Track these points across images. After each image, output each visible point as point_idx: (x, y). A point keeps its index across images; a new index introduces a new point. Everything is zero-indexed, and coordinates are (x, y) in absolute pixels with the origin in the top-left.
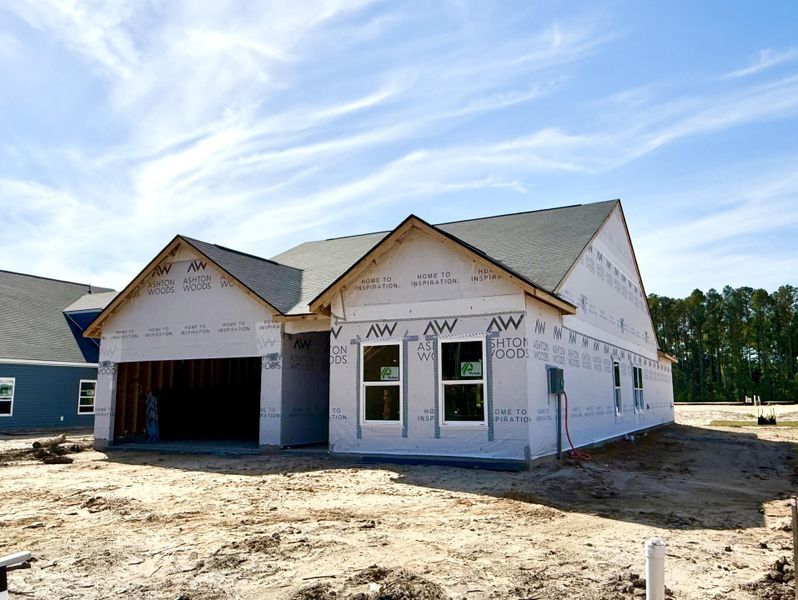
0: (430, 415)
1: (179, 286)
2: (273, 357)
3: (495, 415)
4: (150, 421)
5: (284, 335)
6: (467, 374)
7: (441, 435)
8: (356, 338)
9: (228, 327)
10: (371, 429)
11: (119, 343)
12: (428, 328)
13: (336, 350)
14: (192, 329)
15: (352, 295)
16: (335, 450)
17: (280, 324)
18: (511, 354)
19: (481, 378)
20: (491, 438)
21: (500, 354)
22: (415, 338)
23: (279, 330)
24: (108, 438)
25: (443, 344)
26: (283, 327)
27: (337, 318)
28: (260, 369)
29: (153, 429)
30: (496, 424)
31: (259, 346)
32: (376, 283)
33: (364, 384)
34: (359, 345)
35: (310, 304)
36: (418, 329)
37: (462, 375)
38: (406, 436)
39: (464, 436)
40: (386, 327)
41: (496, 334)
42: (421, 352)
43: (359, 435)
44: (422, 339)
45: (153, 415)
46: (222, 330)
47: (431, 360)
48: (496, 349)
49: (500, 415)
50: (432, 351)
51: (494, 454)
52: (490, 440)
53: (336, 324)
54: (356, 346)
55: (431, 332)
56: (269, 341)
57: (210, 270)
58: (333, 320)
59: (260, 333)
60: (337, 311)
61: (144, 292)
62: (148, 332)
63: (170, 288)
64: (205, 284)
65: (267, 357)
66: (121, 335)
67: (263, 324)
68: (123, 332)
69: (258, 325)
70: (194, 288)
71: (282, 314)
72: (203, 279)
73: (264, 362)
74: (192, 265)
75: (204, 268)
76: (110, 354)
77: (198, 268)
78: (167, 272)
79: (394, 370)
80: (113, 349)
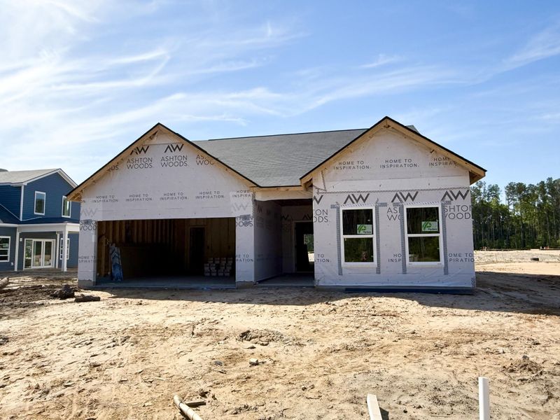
0: (398, 258)
1: (156, 163)
2: (245, 217)
3: (449, 258)
4: (114, 266)
5: (255, 201)
6: (427, 230)
7: (407, 272)
8: (335, 204)
9: (205, 195)
10: (350, 269)
11: (100, 206)
12: (395, 198)
13: (318, 213)
14: (170, 196)
15: (331, 172)
16: (321, 284)
17: (251, 193)
18: (460, 216)
19: (438, 232)
20: (447, 273)
21: (452, 216)
22: (385, 205)
23: (251, 198)
24: (92, 279)
25: (407, 209)
27: (319, 189)
28: (235, 226)
29: (117, 272)
30: (450, 264)
31: (232, 210)
32: (351, 165)
33: (343, 237)
34: (338, 209)
35: (301, 179)
36: (388, 198)
37: (423, 230)
38: (379, 273)
39: (424, 272)
40: (361, 196)
41: (449, 203)
42: (390, 214)
43: (340, 273)
44: (391, 205)
45: (117, 261)
46: (198, 197)
47: (398, 221)
48: (449, 213)
49: (453, 258)
50: (398, 214)
51: (450, 283)
52: (445, 274)
53: (318, 193)
54: (336, 209)
55: (397, 200)
56: (242, 206)
57: (186, 151)
58: (315, 191)
59: (233, 201)
60: (318, 183)
61: (124, 166)
62: (129, 198)
63: (148, 164)
64: (182, 162)
65: (240, 217)
66: (102, 199)
67: (235, 193)
68: (104, 197)
69: (231, 194)
70: (171, 164)
71: (258, 186)
72: (180, 158)
73: (238, 221)
74: (169, 147)
75: (180, 150)
76: (91, 214)
77: (174, 150)
78: (145, 152)
79: (369, 227)
80: (94, 211)
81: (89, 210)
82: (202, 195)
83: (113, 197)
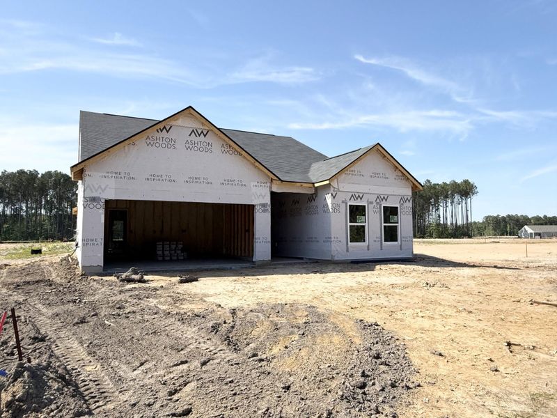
0: (378, 239)
1: (180, 145)
2: (264, 205)
3: (402, 239)
5: (272, 192)
6: (392, 221)
7: (383, 248)
8: (345, 200)
9: (229, 182)
10: (353, 247)
11: (112, 183)
12: (377, 198)
13: (334, 206)
14: (195, 180)
15: (342, 177)
16: (336, 258)
17: (268, 185)
18: (407, 213)
19: (398, 223)
20: (401, 249)
21: (404, 213)
22: (371, 203)
23: (268, 189)
25: (383, 207)
26: (271, 188)
27: (334, 188)
30: (403, 242)
31: (253, 198)
32: (354, 173)
33: (349, 224)
34: (347, 203)
36: (373, 198)
37: (390, 221)
38: (369, 250)
40: (359, 196)
41: (403, 204)
42: (374, 210)
44: (375, 204)
46: (223, 184)
47: (379, 214)
48: (402, 211)
49: (404, 239)
50: (379, 210)
51: (403, 255)
53: (334, 191)
54: (344, 204)
55: (378, 201)
56: (261, 195)
57: (211, 138)
58: (331, 189)
59: (254, 190)
60: (334, 184)
61: (141, 143)
63: (171, 144)
64: (208, 148)
65: (260, 205)
66: (114, 175)
67: (256, 184)
68: (116, 173)
69: (252, 184)
70: (196, 149)
71: (280, 180)
72: (205, 144)
73: (257, 208)
74: (193, 131)
75: (205, 136)
76: (100, 191)
77: (199, 135)
78: (168, 132)
79: (363, 217)
80: (103, 187)
81: (96, 187)
82: (227, 182)
83: (129, 174)
